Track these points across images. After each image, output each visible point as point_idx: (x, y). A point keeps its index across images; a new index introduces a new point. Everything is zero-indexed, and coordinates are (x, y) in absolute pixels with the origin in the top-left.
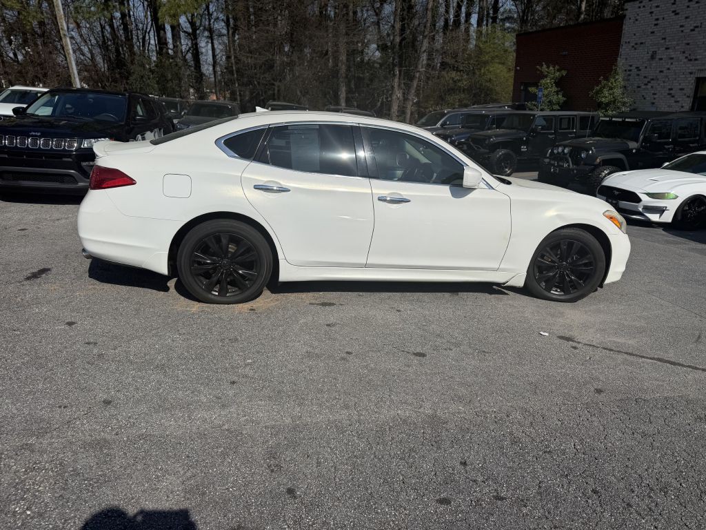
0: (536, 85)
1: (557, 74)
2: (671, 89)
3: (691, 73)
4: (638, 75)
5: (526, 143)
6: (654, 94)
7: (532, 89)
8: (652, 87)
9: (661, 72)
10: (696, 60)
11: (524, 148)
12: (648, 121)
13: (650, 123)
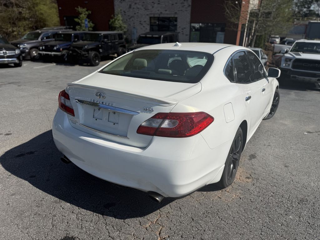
0: (77, 17)
1: (87, 13)
2: (140, 21)
3: (147, 15)
4: (125, 15)
5: (101, 48)
6: (134, 23)
7: (76, 20)
8: (132, 20)
9: (135, 14)
10: (148, 9)
11: (101, 50)
12: (162, 36)
13: (163, 37)
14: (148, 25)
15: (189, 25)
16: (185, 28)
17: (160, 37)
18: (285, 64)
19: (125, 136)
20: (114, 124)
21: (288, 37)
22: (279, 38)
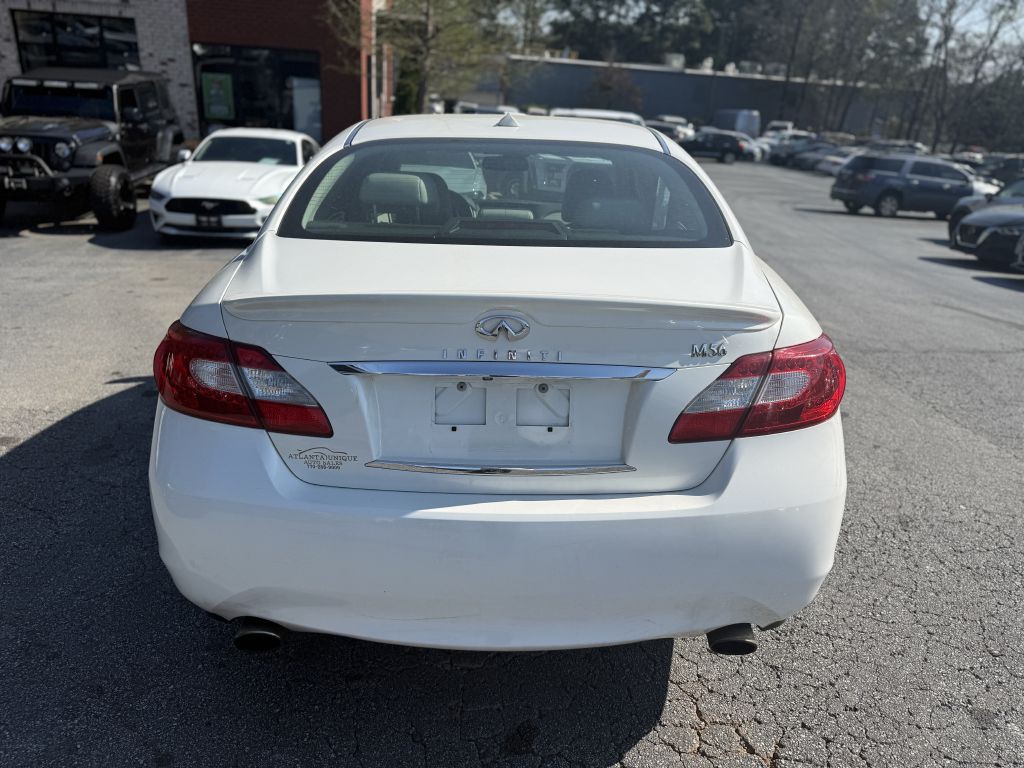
12: (115, 87)
13: (118, 90)
14: (8, 40)
15: (188, 49)
16: (172, 60)
17: (109, 89)
18: (550, 179)
19: (620, 464)
20: (550, 430)
21: (465, 101)
22: (442, 103)
